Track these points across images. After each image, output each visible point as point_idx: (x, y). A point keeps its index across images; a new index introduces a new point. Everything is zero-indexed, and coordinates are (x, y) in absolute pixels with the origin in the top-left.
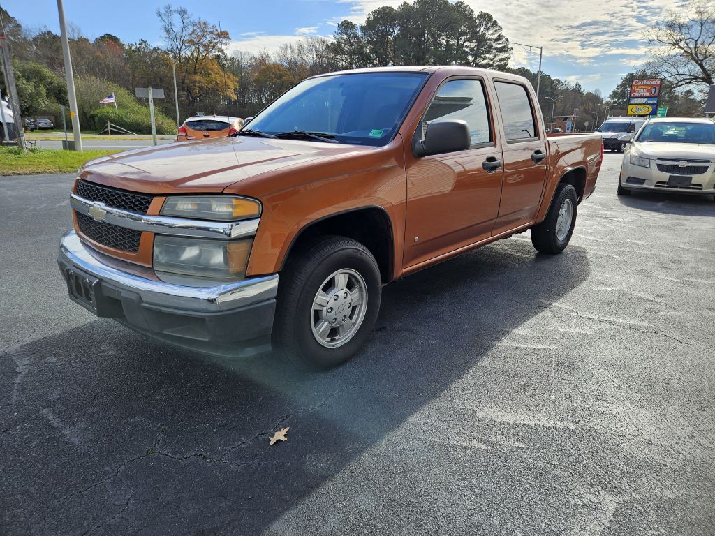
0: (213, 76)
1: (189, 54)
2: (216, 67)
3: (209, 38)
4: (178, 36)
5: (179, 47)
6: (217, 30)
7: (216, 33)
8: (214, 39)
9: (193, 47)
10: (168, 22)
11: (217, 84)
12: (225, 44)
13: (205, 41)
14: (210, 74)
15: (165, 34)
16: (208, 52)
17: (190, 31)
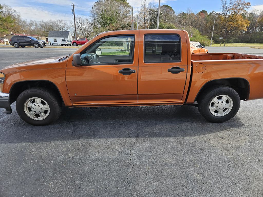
0: (238, 22)
1: (230, 14)
2: (241, 18)
3: (240, 6)
4: (227, 8)
5: (227, 12)
6: (245, 2)
7: (244, 4)
8: (243, 6)
9: (233, 11)
10: (224, 2)
11: (239, 25)
12: (248, 8)
13: (239, 8)
14: (237, 21)
15: (222, 7)
16: (238, 12)
17: (233, 5)
